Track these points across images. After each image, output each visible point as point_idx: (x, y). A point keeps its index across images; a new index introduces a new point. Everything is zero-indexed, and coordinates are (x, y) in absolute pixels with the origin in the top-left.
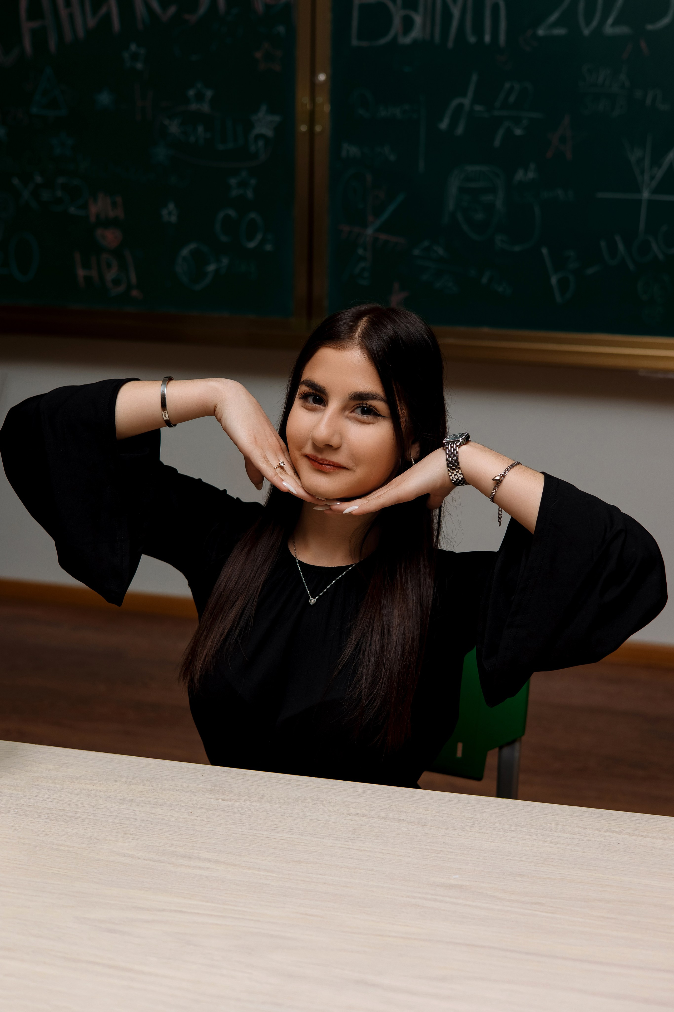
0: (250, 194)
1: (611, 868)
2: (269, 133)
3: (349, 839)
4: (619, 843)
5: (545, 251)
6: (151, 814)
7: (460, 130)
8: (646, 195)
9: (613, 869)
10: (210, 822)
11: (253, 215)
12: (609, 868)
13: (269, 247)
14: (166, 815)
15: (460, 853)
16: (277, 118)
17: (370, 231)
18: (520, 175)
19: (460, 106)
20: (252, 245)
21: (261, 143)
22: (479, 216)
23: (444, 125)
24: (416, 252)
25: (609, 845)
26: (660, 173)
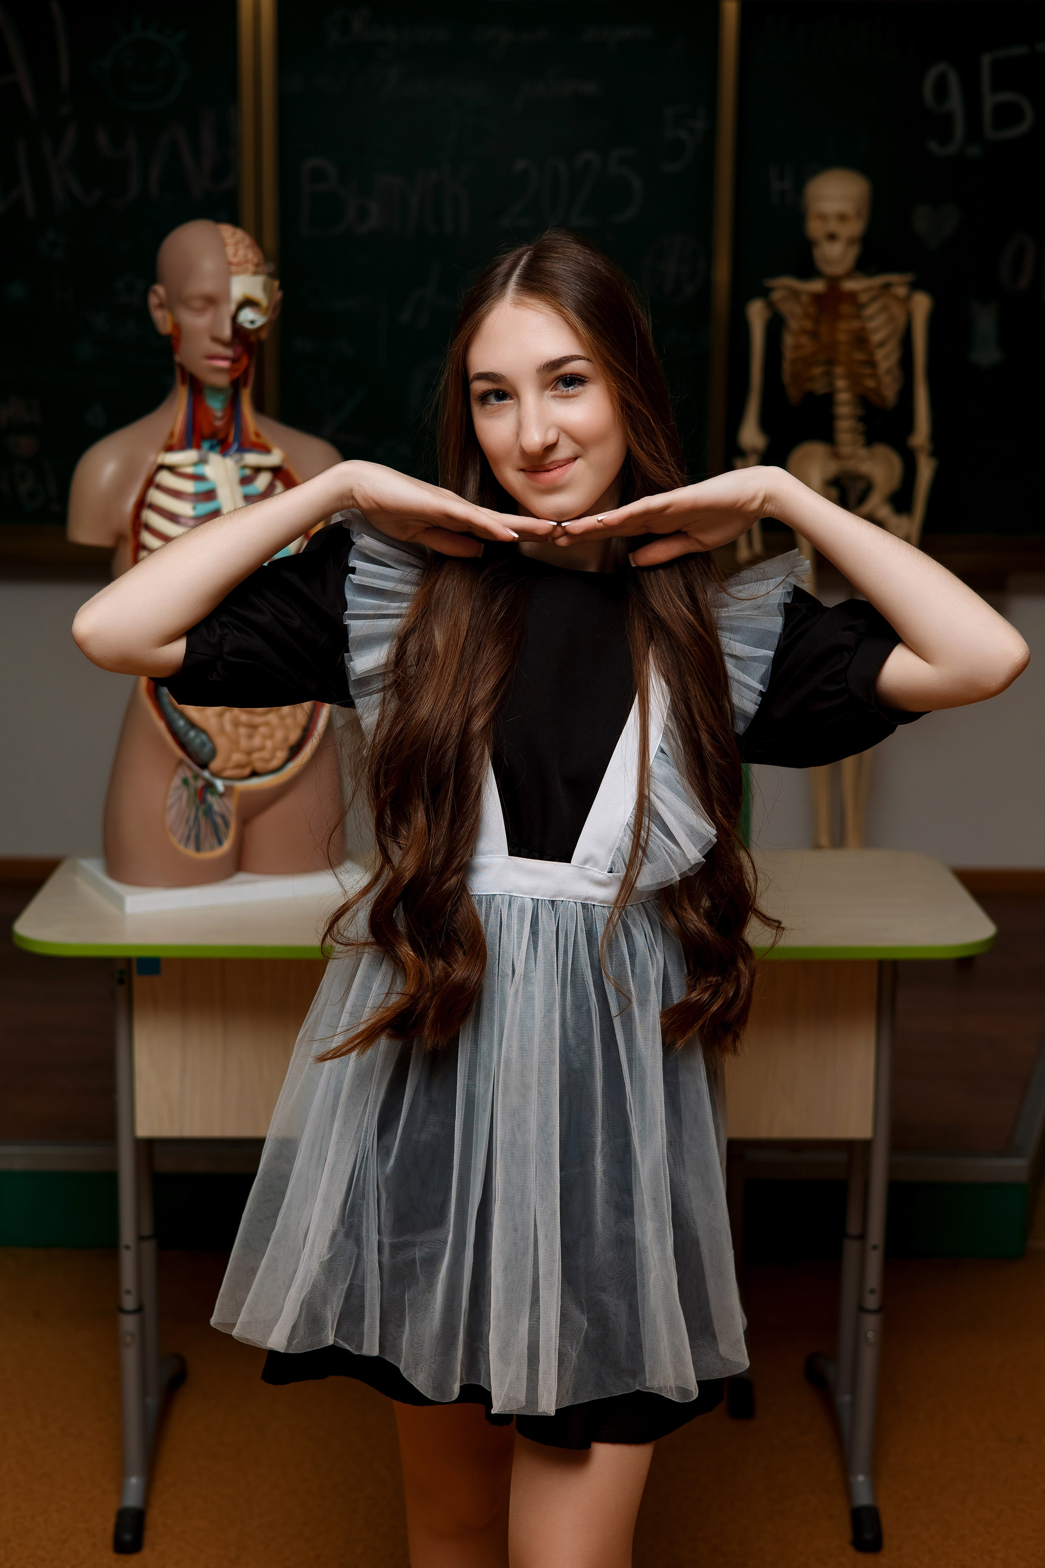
7: (423, 324)
19: (422, 299)
23: (405, 317)
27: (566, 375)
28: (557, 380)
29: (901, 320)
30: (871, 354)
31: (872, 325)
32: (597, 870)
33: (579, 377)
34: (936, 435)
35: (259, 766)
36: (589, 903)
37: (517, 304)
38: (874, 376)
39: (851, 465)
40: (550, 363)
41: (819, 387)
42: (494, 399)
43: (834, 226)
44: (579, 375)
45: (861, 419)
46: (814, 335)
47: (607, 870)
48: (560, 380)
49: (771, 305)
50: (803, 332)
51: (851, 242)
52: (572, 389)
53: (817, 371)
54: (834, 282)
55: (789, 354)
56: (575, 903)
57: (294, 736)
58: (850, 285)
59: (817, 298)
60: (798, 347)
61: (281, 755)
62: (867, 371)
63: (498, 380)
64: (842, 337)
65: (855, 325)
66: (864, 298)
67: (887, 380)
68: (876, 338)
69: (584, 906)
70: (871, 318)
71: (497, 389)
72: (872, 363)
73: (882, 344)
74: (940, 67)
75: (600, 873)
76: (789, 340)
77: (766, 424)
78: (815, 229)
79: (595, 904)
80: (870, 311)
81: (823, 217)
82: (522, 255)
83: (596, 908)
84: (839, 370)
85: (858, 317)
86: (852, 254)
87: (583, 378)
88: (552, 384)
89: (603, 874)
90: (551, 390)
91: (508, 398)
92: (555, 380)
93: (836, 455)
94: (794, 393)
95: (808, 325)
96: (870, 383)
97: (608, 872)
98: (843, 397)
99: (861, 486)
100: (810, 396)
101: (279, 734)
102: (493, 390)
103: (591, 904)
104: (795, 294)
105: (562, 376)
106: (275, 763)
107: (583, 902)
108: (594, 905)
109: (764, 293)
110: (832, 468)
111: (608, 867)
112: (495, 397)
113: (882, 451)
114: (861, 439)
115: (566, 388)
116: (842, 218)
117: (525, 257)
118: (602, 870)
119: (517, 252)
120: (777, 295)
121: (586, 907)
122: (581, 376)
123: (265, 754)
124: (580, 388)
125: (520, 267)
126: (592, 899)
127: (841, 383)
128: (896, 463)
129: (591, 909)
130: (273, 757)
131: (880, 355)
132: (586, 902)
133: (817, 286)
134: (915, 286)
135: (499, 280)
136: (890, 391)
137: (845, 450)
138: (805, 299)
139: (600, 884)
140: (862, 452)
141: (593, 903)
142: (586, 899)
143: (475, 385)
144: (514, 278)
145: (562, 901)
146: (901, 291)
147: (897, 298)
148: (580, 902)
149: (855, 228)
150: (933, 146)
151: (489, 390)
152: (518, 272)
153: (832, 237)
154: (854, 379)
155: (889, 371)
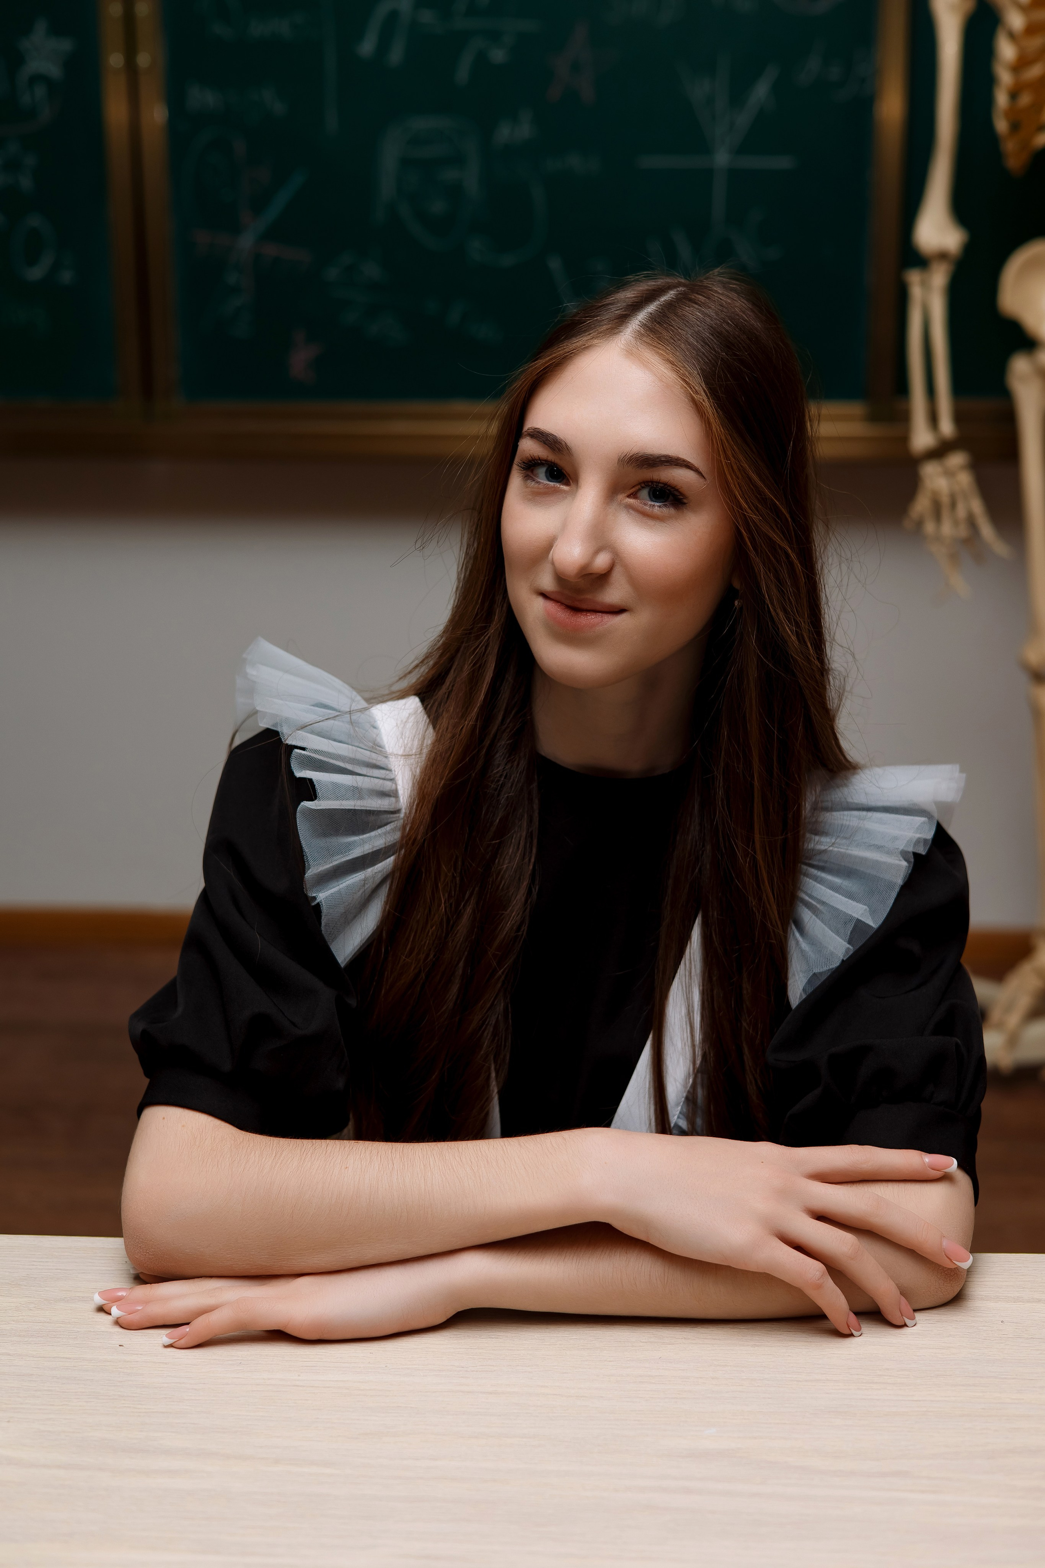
0: (26, 183)
1: (1009, 1377)
2: (53, 70)
3: (467, 1371)
4: (1002, 1322)
5: (555, 264)
6: (36, 1359)
7: (396, 55)
8: (722, 158)
9: (1014, 1378)
10: (166, 1363)
11: (34, 221)
12: (1006, 1378)
13: (67, 277)
14: (70, 1358)
15: (701, 1378)
16: (66, 45)
17: (246, 242)
18: (505, 133)
19: (394, 15)
20: (35, 273)
21: (40, 91)
22: (438, 207)
23: (367, 47)
24: (332, 273)
25: (984, 1328)
26: (744, 119)
27: (659, 482)
28: (643, 485)
33: (677, 493)
37: (629, 353)
40: (642, 456)
42: (544, 474)
44: (677, 490)
48: (649, 486)
52: (660, 507)
63: (559, 450)
71: (551, 462)
82: (669, 287)
87: (681, 497)
88: (633, 487)
90: (629, 496)
91: (565, 481)
92: (640, 484)
94: (1012, 152)
102: (546, 461)
105: (652, 482)
112: (546, 472)
115: (652, 501)
117: (672, 292)
119: (660, 282)
122: (679, 492)
124: (672, 511)
125: (658, 303)
135: (615, 310)
143: (524, 443)
144: (642, 316)
151: (540, 459)
152: (652, 308)
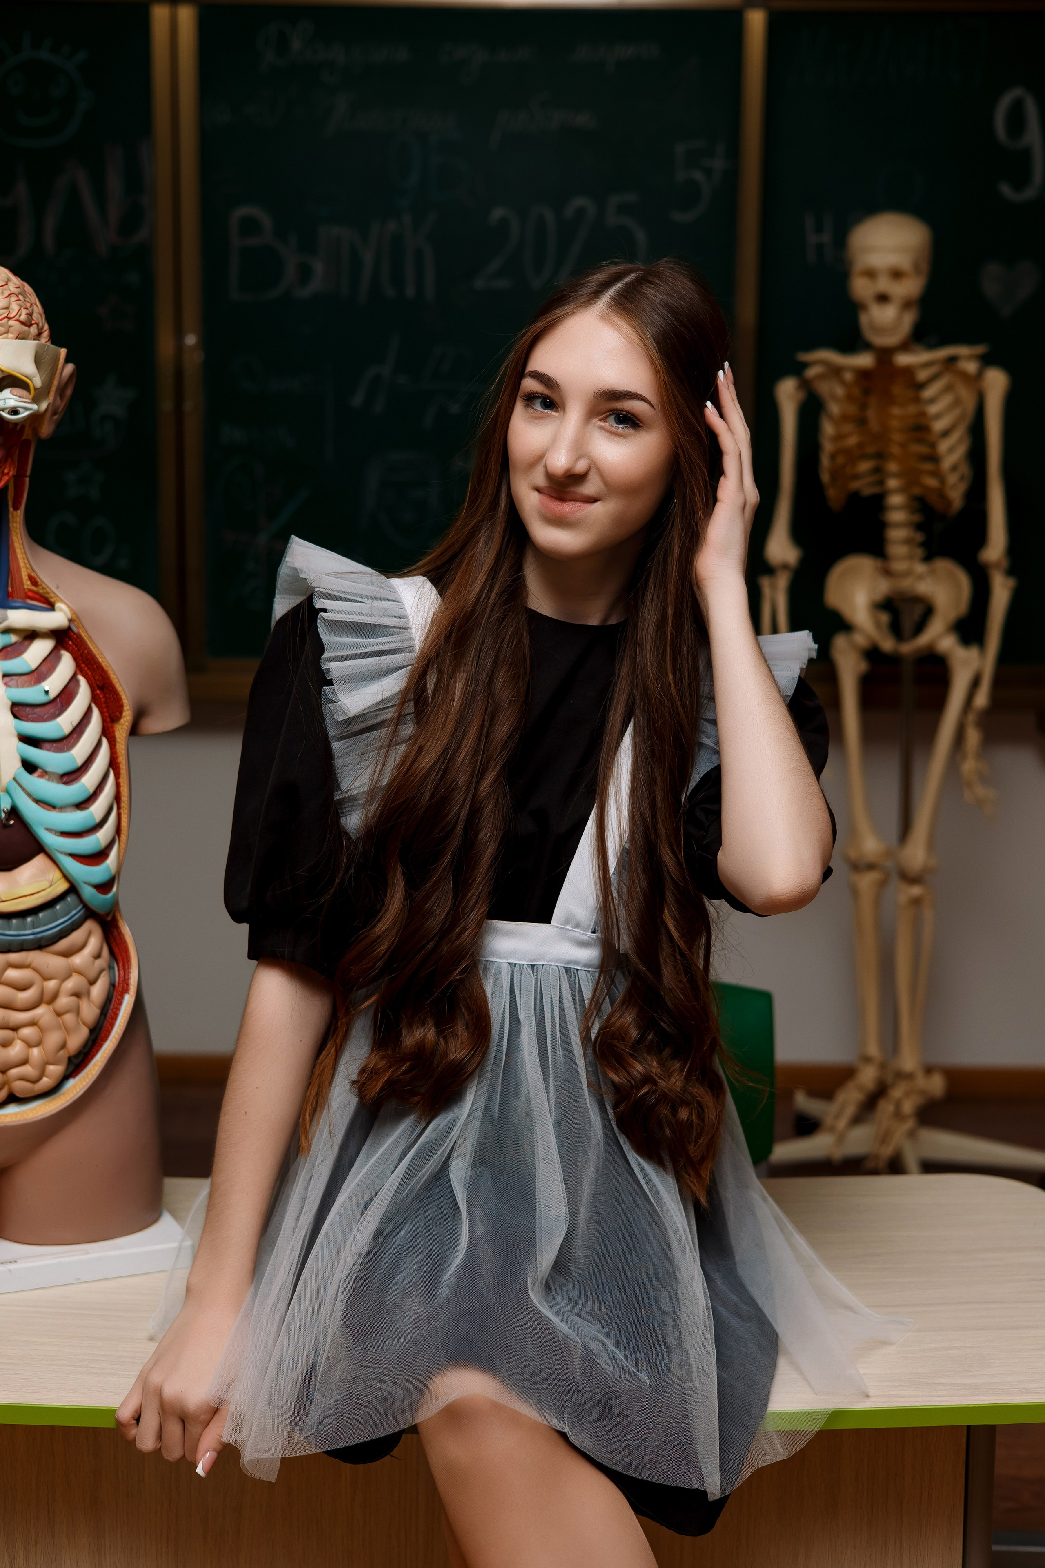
0: (94, 494)
2: (120, 413)
7: (379, 407)
11: (100, 521)
16: (131, 393)
17: (262, 539)
19: (378, 378)
21: (108, 426)
22: (408, 516)
23: (357, 400)
27: (623, 411)
28: (611, 412)
29: (970, 404)
30: (933, 446)
31: (933, 409)
32: (580, 931)
33: (635, 419)
34: (1014, 549)
35: (20, 1087)
36: (572, 967)
37: (603, 318)
38: (936, 473)
39: (906, 584)
40: (611, 391)
41: (865, 487)
42: (540, 404)
43: (884, 284)
44: (635, 417)
45: (919, 527)
46: (861, 422)
47: (590, 930)
48: (615, 413)
49: (806, 385)
50: (844, 418)
51: (907, 305)
52: (623, 428)
53: (864, 466)
54: (885, 355)
55: (828, 447)
56: (557, 966)
57: (77, 1040)
58: (904, 359)
59: (863, 375)
60: (839, 437)
61: (55, 1070)
62: (928, 466)
63: (552, 386)
64: (895, 423)
65: (912, 409)
66: (922, 375)
67: (952, 479)
68: (939, 426)
69: (567, 970)
70: (932, 401)
71: (546, 395)
72: (934, 458)
73: (946, 433)
74: (1017, 92)
75: (583, 934)
76: (828, 429)
77: (798, 534)
78: (861, 288)
79: (579, 968)
80: (928, 393)
81: (871, 274)
82: (631, 272)
83: (580, 972)
84: (893, 467)
85: (917, 400)
86: (908, 320)
87: (639, 421)
88: (604, 413)
89: (586, 935)
90: (601, 420)
91: (555, 409)
92: (609, 411)
93: (887, 573)
94: (834, 495)
95: (852, 410)
96: (931, 482)
97: (592, 933)
98: (896, 500)
99: (918, 611)
100: (854, 497)
101: (53, 1039)
102: (542, 394)
103: (574, 968)
104: (836, 372)
105: (618, 410)
106: (46, 1082)
107: (565, 966)
108: (577, 970)
109: (798, 369)
110: (883, 587)
111: (591, 927)
112: (542, 402)
113: (944, 565)
114: (919, 552)
115: (617, 423)
116: (897, 274)
117: (633, 275)
118: (584, 931)
120: (812, 372)
121: (569, 971)
122: (637, 418)
123: (27, 1070)
124: (631, 431)
125: (623, 282)
126: (576, 962)
127: (893, 483)
128: (964, 581)
129: (574, 973)
130: (42, 1074)
131: (943, 446)
132: (569, 966)
133: (864, 360)
134: (987, 361)
135: (593, 287)
136: (956, 494)
137: (899, 566)
138: (848, 376)
139: (583, 944)
140: (920, 568)
141: (576, 967)
142: (569, 962)
144: (611, 292)
145: (543, 965)
146: (971, 367)
147: (965, 376)
148: (563, 965)
149: (911, 287)
150: (1006, 189)
151: (537, 393)
152: (618, 286)
153: (883, 298)
154: (911, 478)
155: (954, 468)
